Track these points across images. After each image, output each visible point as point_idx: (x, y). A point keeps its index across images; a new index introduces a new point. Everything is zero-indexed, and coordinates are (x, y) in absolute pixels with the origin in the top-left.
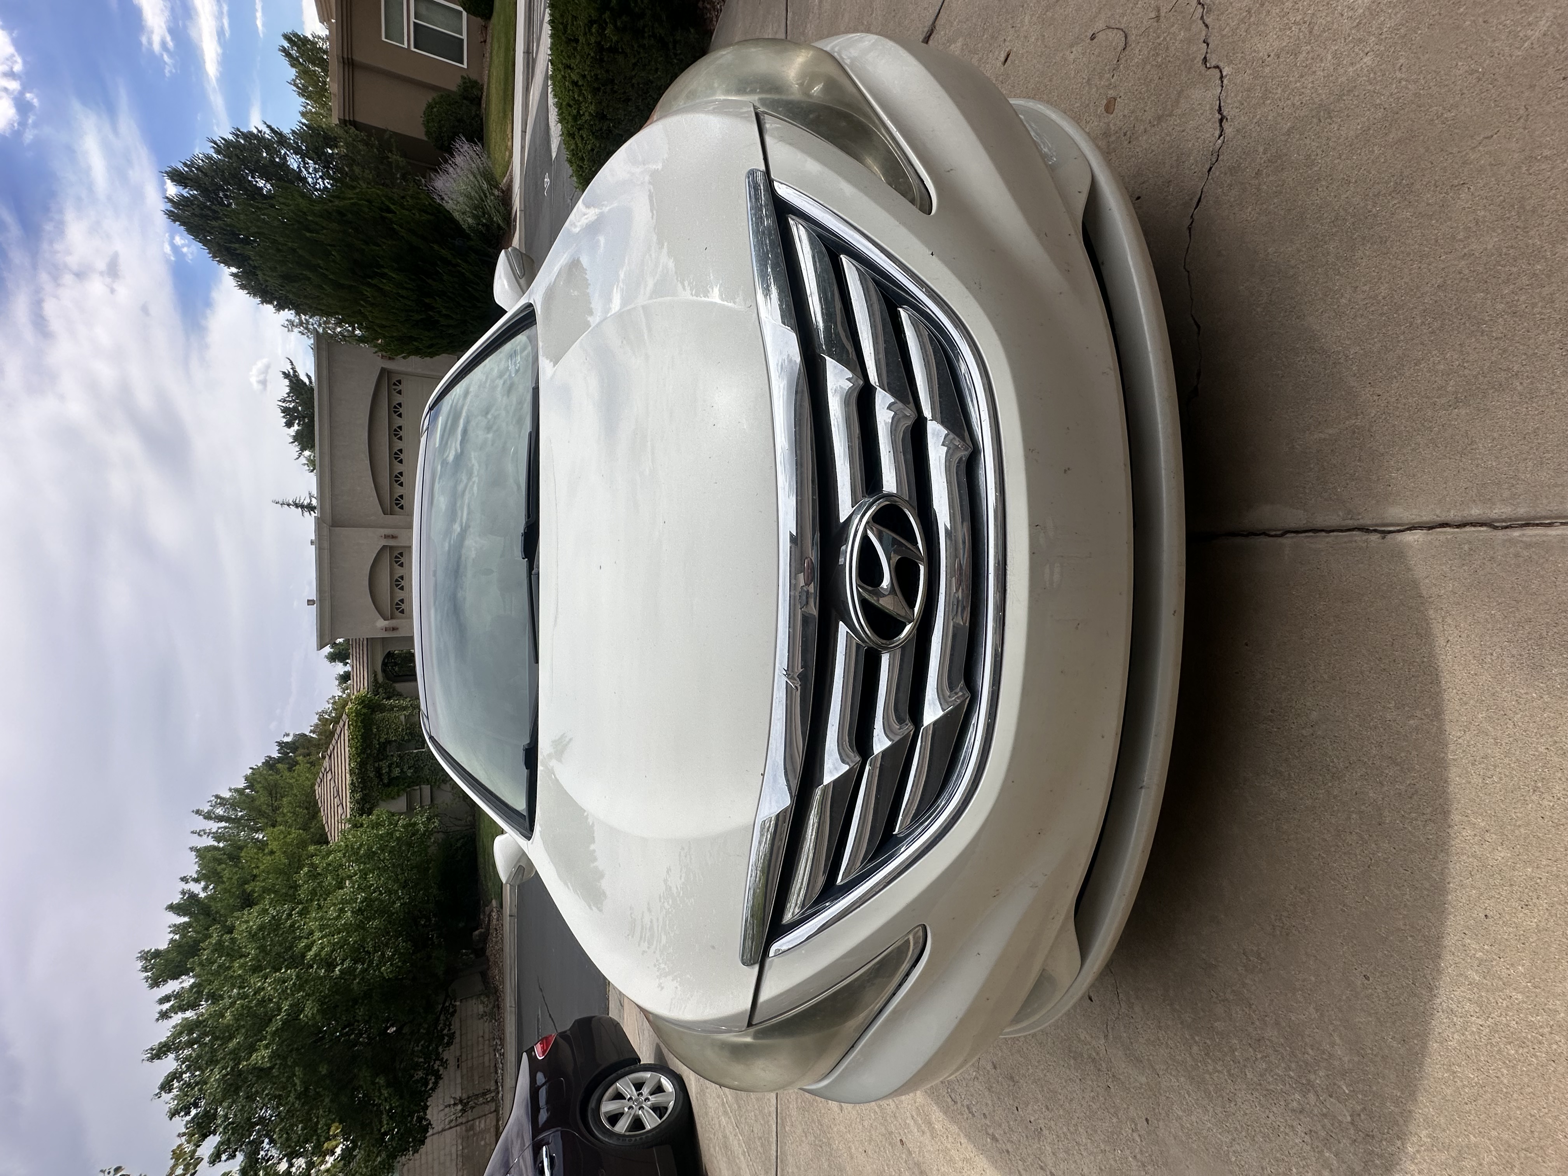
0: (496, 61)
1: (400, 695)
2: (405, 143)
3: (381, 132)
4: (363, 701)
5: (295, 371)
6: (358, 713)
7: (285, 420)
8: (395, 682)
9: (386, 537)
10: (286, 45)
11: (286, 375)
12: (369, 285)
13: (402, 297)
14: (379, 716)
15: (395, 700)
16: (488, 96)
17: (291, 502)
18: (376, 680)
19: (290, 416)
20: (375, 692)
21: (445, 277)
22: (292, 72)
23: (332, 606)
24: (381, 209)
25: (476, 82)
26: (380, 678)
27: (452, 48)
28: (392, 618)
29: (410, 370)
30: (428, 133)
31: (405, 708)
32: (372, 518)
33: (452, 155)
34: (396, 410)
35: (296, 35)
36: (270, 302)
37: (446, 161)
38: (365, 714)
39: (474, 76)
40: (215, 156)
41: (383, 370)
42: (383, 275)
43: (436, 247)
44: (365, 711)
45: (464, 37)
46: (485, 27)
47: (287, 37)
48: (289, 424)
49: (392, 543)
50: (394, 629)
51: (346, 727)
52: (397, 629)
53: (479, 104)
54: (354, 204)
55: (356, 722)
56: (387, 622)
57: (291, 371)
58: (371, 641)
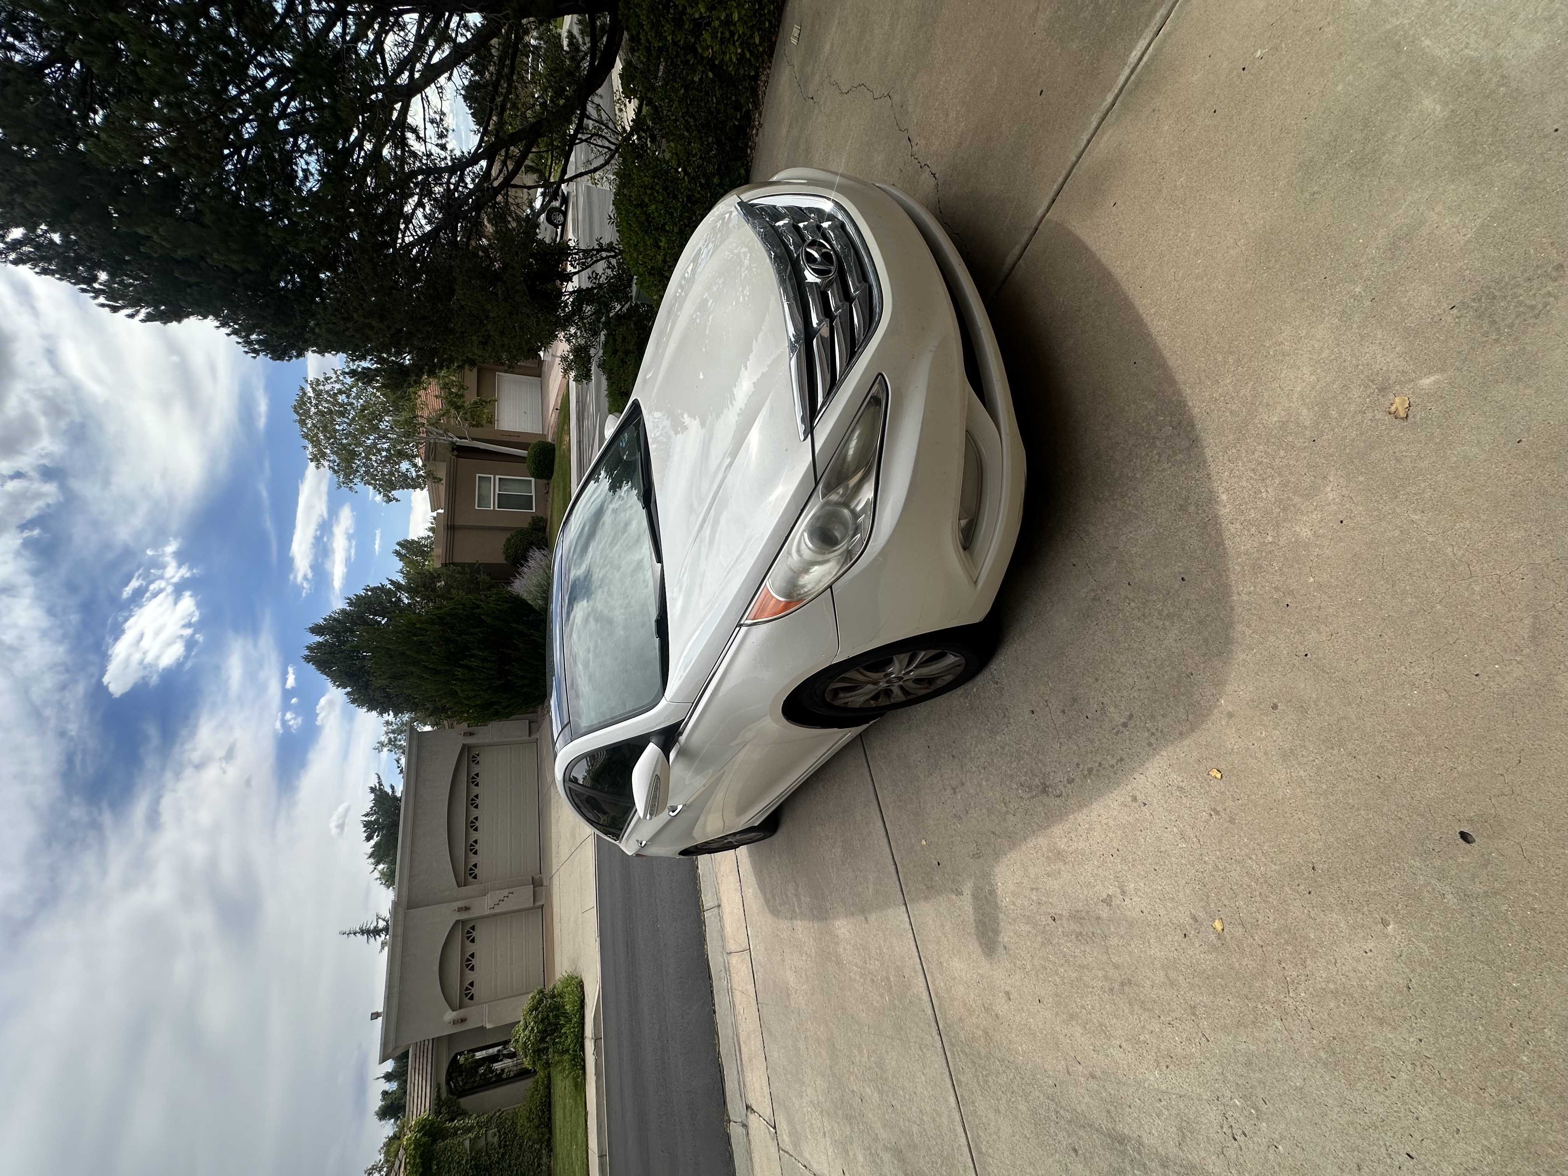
0: (556, 499)
1: (464, 1114)
2: (489, 568)
3: (471, 565)
4: (424, 1126)
5: (381, 785)
6: (417, 1144)
7: (365, 834)
8: (459, 1097)
9: (460, 910)
10: (398, 548)
11: (373, 790)
12: (461, 666)
13: (487, 669)
14: (441, 1144)
15: (459, 1121)
16: (551, 522)
17: (358, 929)
18: (439, 1095)
19: (370, 828)
20: (438, 1113)
21: (521, 646)
22: (401, 564)
23: (400, 1005)
24: (472, 608)
25: (542, 518)
26: (444, 1094)
27: (527, 502)
28: (460, 1008)
29: (487, 741)
30: (506, 559)
31: (469, 1129)
32: (446, 893)
33: (527, 561)
34: (473, 780)
35: (407, 541)
36: (375, 709)
37: (522, 565)
38: (425, 1143)
39: (540, 515)
40: (348, 608)
41: (464, 746)
42: (473, 656)
43: (514, 625)
44: (425, 1139)
45: (533, 494)
46: (548, 484)
47: (399, 544)
48: (369, 838)
49: (464, 916)
50: (463, 1020)
51: (402, 1169)
52: (466, 1020)
53: (545, 531)
54: (452, 609)
55: (414, 1157)
56: (455, 1013)
57: (377, 785)
58: (437, 1041)
